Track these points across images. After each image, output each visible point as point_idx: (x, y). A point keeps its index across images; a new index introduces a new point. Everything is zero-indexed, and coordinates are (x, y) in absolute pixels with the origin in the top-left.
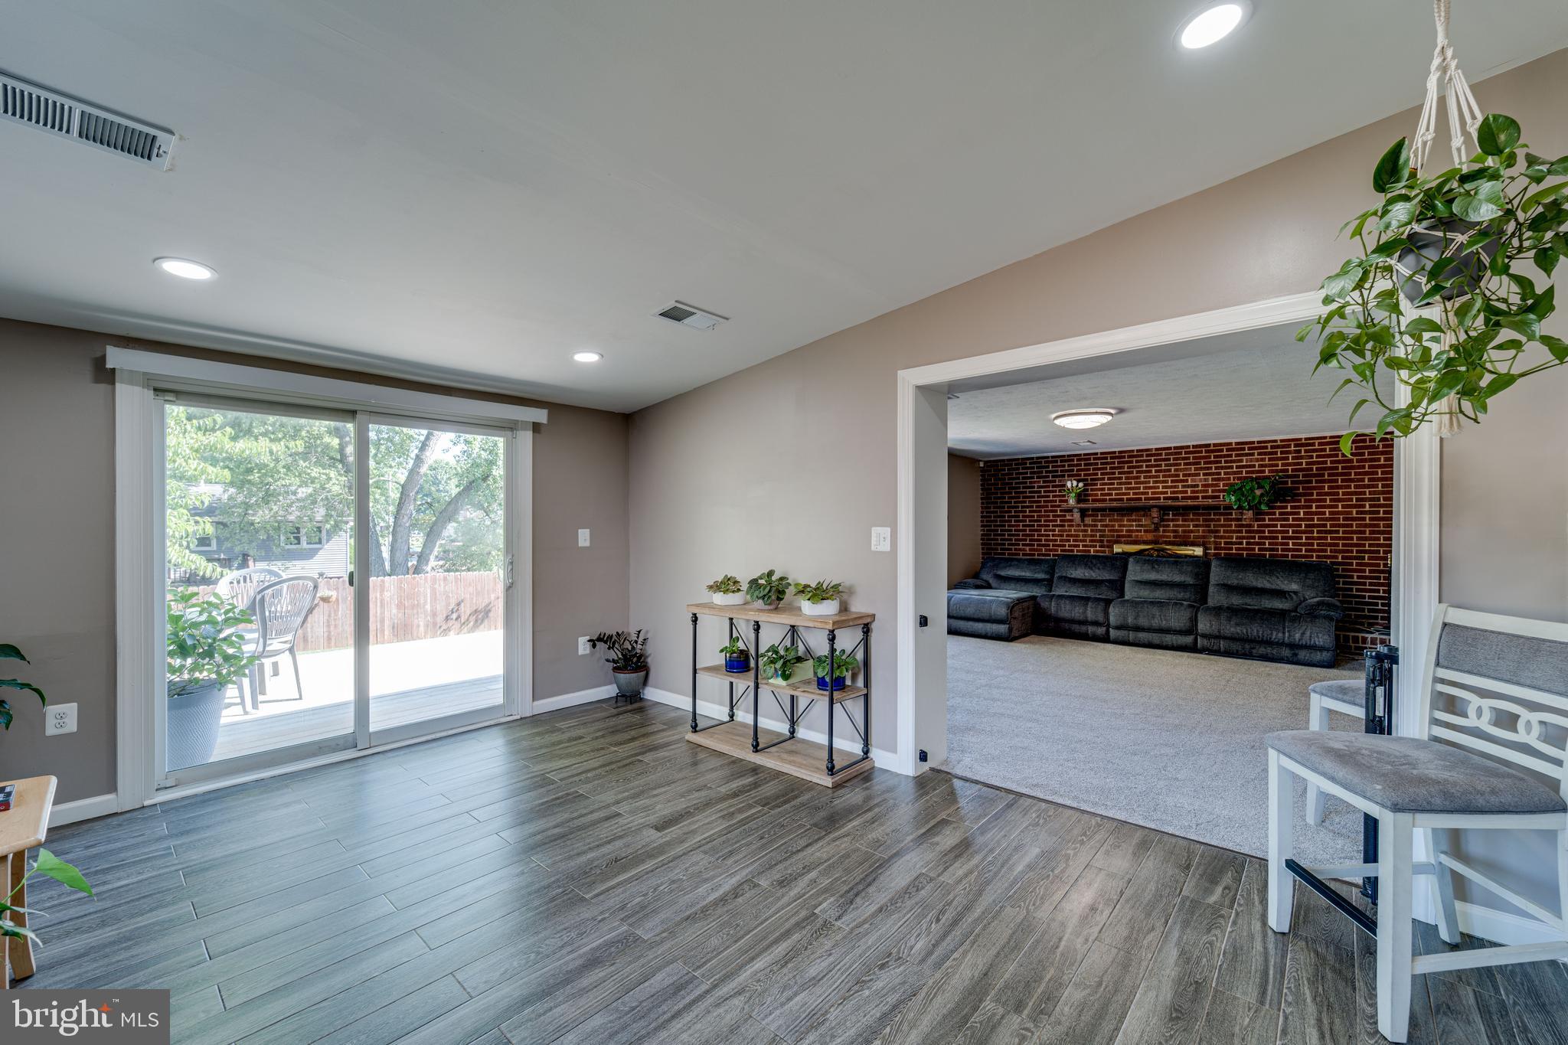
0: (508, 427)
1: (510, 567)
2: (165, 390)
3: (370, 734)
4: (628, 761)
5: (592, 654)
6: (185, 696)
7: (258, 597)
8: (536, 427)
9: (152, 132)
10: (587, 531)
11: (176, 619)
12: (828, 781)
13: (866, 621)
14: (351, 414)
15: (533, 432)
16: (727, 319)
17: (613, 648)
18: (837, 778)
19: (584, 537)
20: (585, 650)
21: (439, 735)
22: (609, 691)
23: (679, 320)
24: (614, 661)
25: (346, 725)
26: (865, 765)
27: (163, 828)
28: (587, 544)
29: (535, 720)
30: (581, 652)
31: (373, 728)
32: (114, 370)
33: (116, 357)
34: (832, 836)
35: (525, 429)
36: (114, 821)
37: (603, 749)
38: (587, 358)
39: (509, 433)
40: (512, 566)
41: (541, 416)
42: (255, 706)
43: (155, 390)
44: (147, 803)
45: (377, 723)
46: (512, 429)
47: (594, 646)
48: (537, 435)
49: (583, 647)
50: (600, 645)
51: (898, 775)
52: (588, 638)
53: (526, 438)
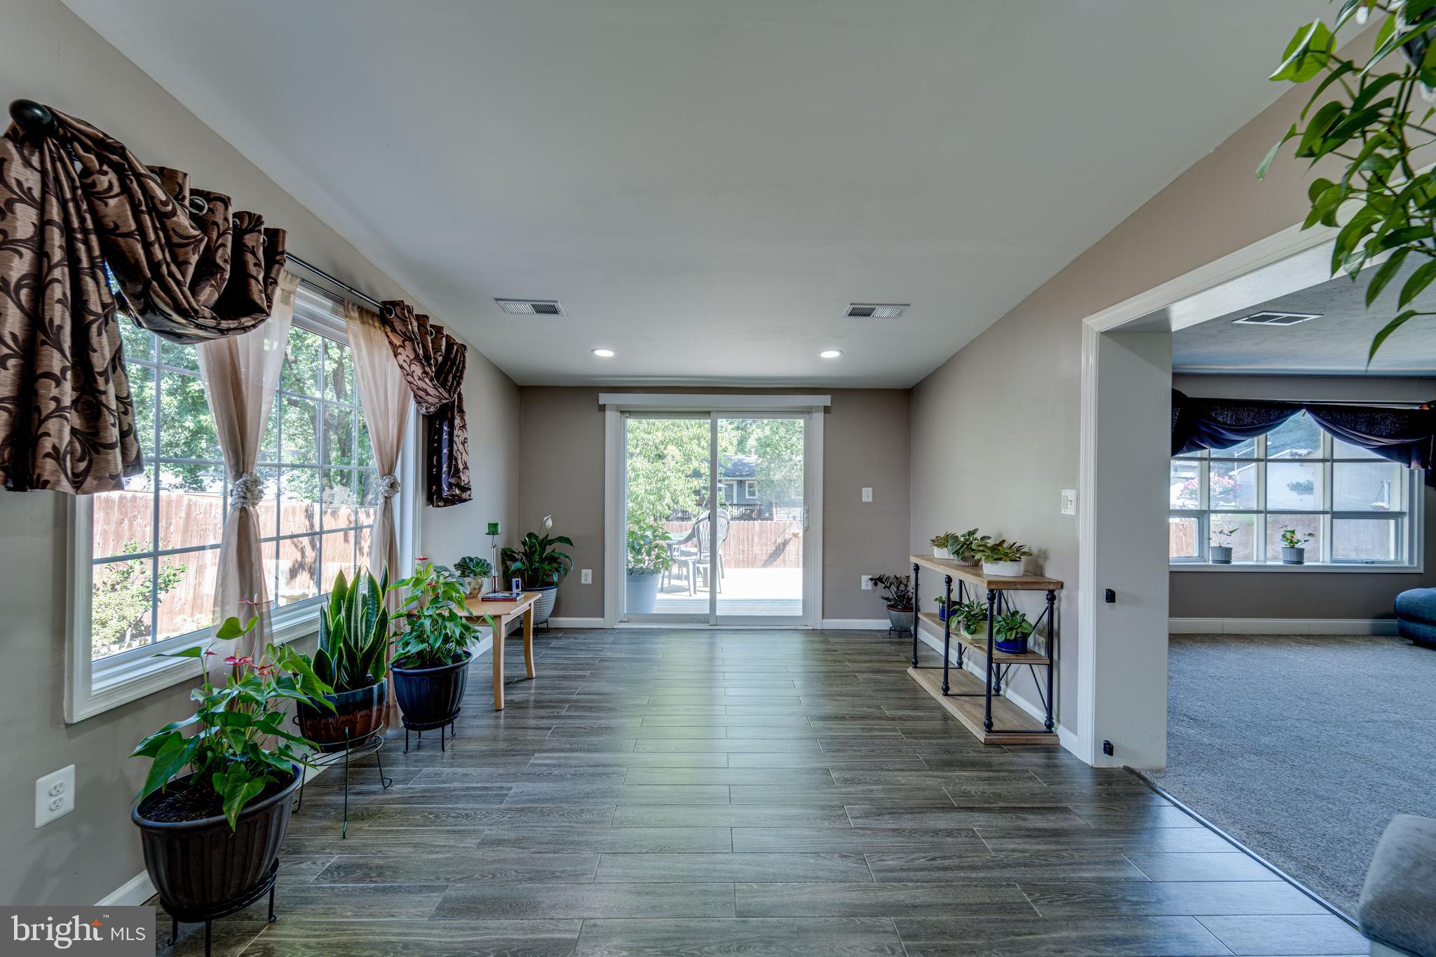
0: (806, 411)
1: (806, 516)
2: (626, 412)
3: (717, 617)
4: (847, 674)
5: (874, 591)
6: (638, 576)
7: (696, 526)
8: (827, 410)
9: (552, 304)
10: (870, 489)
11: (632, 533)
12: (981, 735)
13: (1051, 587)
14: (706, 413)
15: (825, 413)
16: (908, 305)
17: (889, 588)
18: (993, 737)
19: (867, 494)
20: (867, 586)
21: (756, 628)
22: (885, 624)
23: (869, 315)
24: (887, 599)
25: (706, 610)
26: (1047, 739)
27: (611, 639)
28: (870, 500)
29: (823, 633)
30: (864, 587)
31: (718, 613)
32: (605, 405)
33: (604, 398)
34: (931, 773)
35: (817, 411)
36: (600, 631)
37: (840, 661)
38: (831, 354)
39: (807, 416)
40: (808, 513)
41: (826, 400)
42: (695, 593)
43: (621, 412)
44: (615, 627)
45: (720, 612)
46: (808, 412)
47: (876, 584)
48: (827, 415)
49: (866, 584)
50: (880, 584)
51: (1076, 758)
52: (870, 577)
53: (819, 417)
